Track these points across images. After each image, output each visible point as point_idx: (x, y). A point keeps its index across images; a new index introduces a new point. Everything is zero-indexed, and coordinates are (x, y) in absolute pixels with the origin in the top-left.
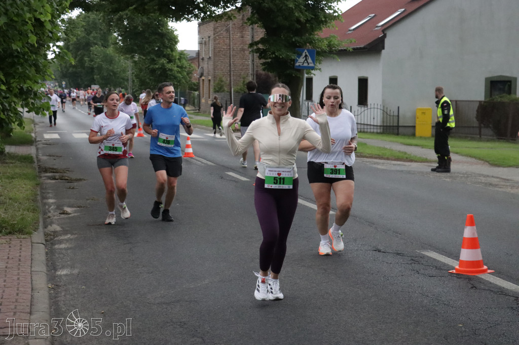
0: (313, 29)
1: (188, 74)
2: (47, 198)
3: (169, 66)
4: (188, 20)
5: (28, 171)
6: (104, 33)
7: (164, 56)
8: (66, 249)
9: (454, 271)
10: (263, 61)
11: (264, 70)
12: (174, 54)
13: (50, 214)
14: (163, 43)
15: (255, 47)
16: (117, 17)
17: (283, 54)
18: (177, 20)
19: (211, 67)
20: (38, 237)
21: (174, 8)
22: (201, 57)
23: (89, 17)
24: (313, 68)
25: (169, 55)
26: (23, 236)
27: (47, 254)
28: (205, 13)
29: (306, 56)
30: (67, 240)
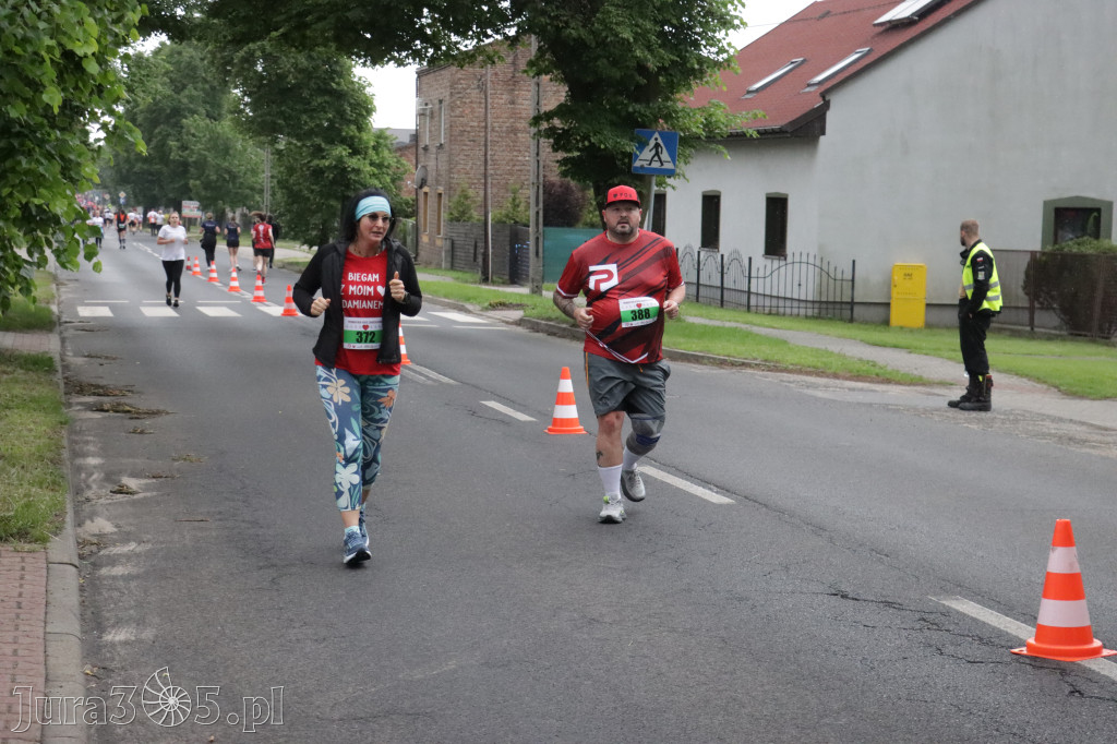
0: (672, 87)
1: (393, 181)
2: (85, 455)
3: (353, 162)
4: (400, 63)
5: (41, 391)
6: (213, 88)
7: (343, 141)
8: (128, 578)
9: (1024, 650)
10: (561, 155)
11: (564, 174)
12: (365, 136)
13: (89, 494)
14: (341, 114)
15: (544, 125)
16: (241, 53)
17: (609, 140)
18: (374, 63)
19: (443, 167)
20: (62, 547)
21: (368, 36)
22: (422, 145)
23: (180, 53)
24: (671, 173)
25: (352, 138)
26: (27, 547)
27: (82, 589)
28: (437, 48)
29: (657, 146)
30: (128, 557)
